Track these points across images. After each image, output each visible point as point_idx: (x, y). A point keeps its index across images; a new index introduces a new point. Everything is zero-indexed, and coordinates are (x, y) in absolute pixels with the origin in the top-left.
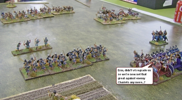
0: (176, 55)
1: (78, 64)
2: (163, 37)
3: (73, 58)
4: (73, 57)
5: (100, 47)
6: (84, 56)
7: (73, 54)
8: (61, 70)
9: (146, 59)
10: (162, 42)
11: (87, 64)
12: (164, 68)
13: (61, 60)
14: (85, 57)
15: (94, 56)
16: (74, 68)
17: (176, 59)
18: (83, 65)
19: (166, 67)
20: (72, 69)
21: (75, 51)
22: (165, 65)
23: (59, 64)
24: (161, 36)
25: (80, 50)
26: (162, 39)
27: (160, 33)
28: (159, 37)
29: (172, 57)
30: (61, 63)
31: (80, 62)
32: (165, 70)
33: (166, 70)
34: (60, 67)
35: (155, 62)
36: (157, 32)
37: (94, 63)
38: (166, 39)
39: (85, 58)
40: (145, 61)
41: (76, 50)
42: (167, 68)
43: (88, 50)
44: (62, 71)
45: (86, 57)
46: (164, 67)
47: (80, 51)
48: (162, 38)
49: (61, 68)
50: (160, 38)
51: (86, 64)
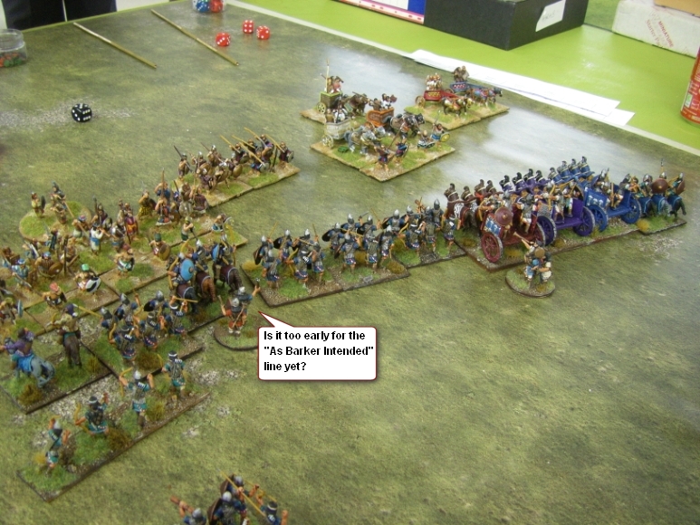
0: (569, 188)
1: (360, 269)
2: (670, 199)
3: (345, 250)
4: (348, 247)
5: (435, 211)
6: (381, 243)
7: (347, 237)
8: (304, 290)
9: (479, 196)
10: (662, 220)
11: (392, 272)
12: (525, 224)
13: (306, 259)
14: (385, 247)
15: (415, 243)
16: (350, 284)
17: (571, 200)
18: (378, 277)
19: (530, 220)
20: (340, 288)
21: (350, 226)
22: (528, 214)
23: (301, 271)
24: (660, 197)
25: (370, 223)
26: (665, 207)
27: (660, 187)
28: (655, 200)
29: (555, 194)
30: (305, 270)
31: (366, 266)
32: (527, 230)
33: (529, 231)
34: (300, 282)
35: (497, 203)
36: (647, 183)
37: (413, 267)
38: (677, 209)
39: (387, 252)
40: (474, 202)
41: (356, 221)
42: (531, 225)
43: (394, 221)
44: (307, 295)
45: (389, 248)
46: (525, 220)
47: (367, 227)
48: (665, 205)
49: (304, 286)
50: (656, 203)
51: (386, 271)
